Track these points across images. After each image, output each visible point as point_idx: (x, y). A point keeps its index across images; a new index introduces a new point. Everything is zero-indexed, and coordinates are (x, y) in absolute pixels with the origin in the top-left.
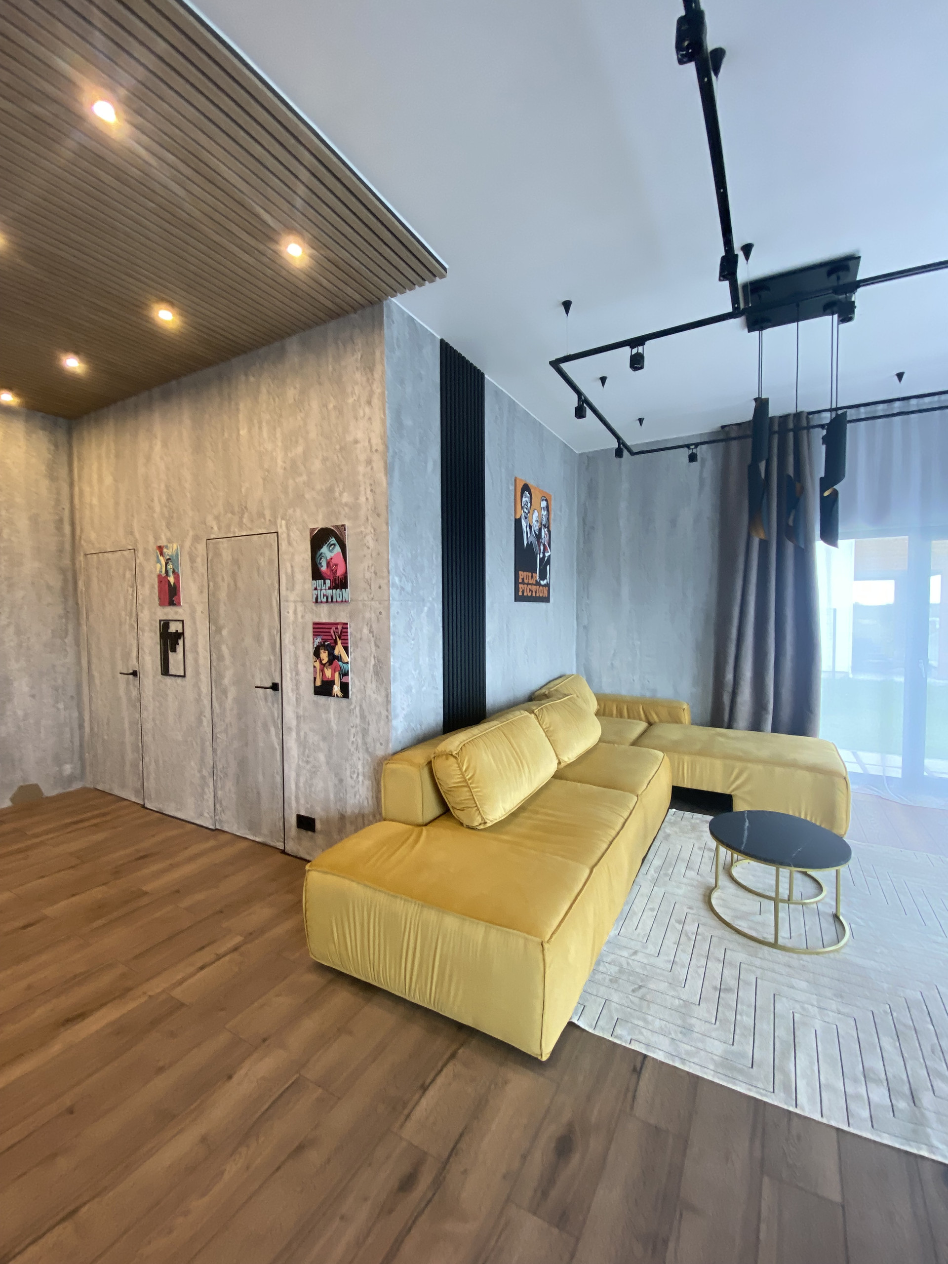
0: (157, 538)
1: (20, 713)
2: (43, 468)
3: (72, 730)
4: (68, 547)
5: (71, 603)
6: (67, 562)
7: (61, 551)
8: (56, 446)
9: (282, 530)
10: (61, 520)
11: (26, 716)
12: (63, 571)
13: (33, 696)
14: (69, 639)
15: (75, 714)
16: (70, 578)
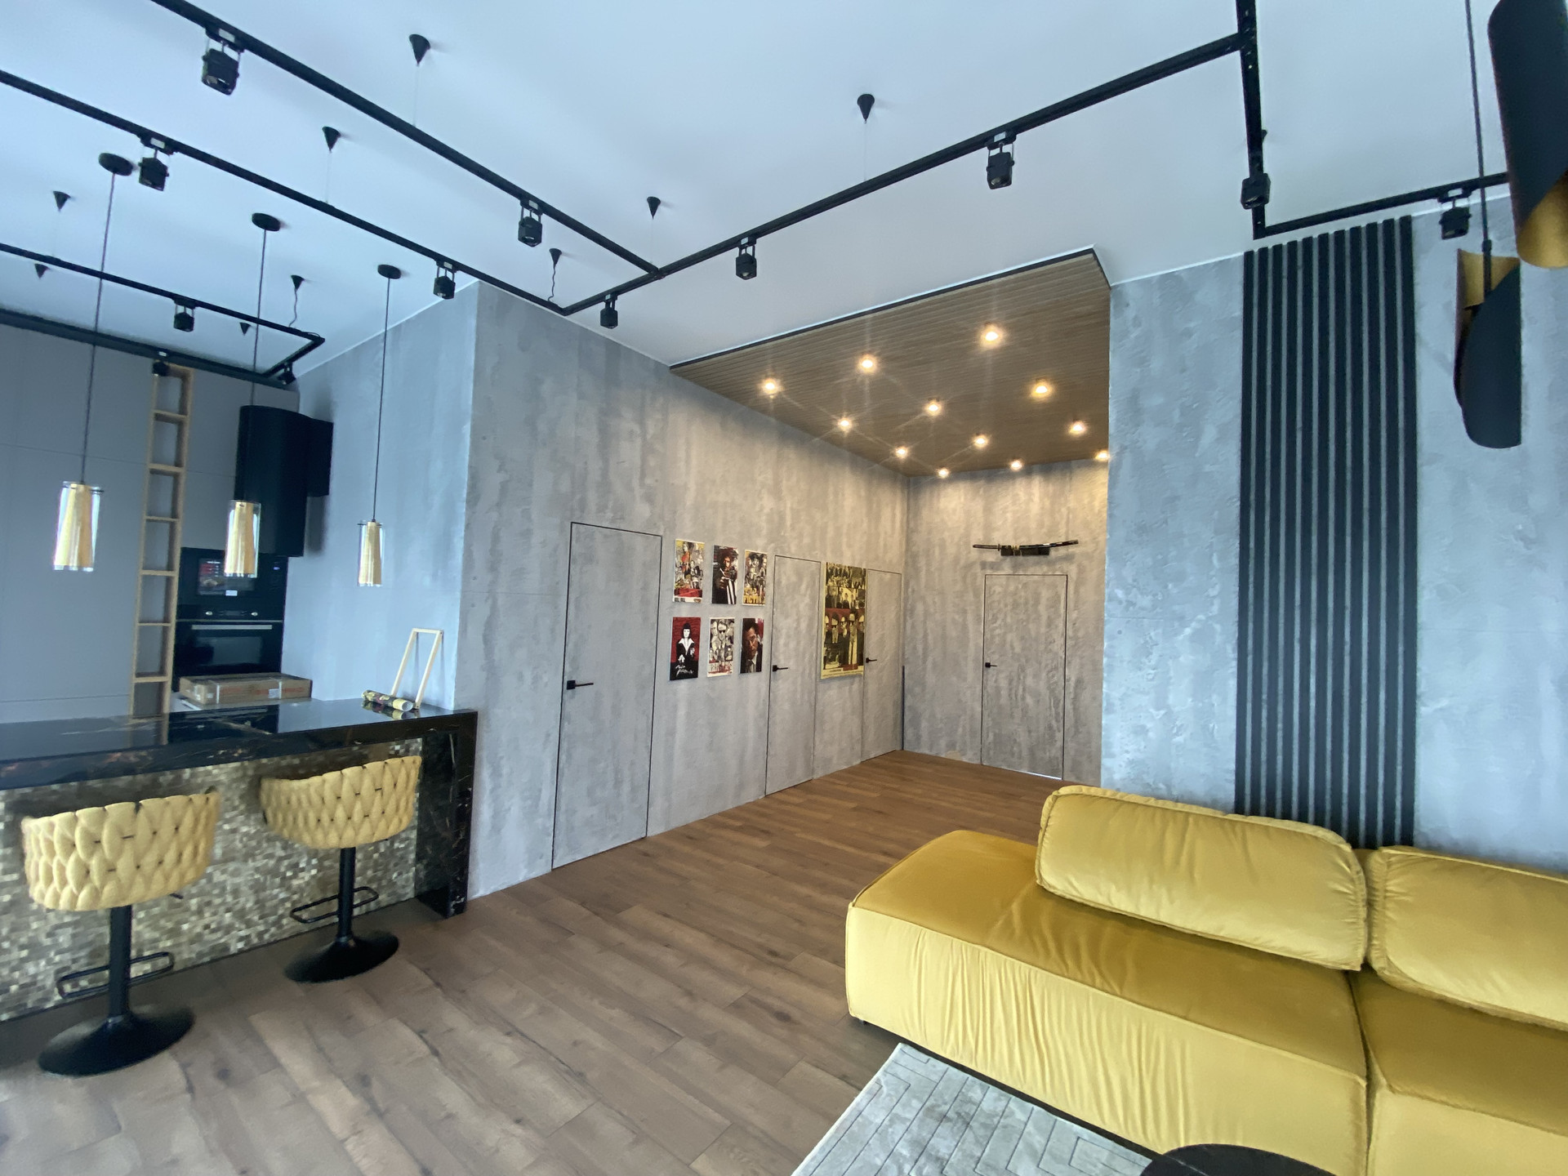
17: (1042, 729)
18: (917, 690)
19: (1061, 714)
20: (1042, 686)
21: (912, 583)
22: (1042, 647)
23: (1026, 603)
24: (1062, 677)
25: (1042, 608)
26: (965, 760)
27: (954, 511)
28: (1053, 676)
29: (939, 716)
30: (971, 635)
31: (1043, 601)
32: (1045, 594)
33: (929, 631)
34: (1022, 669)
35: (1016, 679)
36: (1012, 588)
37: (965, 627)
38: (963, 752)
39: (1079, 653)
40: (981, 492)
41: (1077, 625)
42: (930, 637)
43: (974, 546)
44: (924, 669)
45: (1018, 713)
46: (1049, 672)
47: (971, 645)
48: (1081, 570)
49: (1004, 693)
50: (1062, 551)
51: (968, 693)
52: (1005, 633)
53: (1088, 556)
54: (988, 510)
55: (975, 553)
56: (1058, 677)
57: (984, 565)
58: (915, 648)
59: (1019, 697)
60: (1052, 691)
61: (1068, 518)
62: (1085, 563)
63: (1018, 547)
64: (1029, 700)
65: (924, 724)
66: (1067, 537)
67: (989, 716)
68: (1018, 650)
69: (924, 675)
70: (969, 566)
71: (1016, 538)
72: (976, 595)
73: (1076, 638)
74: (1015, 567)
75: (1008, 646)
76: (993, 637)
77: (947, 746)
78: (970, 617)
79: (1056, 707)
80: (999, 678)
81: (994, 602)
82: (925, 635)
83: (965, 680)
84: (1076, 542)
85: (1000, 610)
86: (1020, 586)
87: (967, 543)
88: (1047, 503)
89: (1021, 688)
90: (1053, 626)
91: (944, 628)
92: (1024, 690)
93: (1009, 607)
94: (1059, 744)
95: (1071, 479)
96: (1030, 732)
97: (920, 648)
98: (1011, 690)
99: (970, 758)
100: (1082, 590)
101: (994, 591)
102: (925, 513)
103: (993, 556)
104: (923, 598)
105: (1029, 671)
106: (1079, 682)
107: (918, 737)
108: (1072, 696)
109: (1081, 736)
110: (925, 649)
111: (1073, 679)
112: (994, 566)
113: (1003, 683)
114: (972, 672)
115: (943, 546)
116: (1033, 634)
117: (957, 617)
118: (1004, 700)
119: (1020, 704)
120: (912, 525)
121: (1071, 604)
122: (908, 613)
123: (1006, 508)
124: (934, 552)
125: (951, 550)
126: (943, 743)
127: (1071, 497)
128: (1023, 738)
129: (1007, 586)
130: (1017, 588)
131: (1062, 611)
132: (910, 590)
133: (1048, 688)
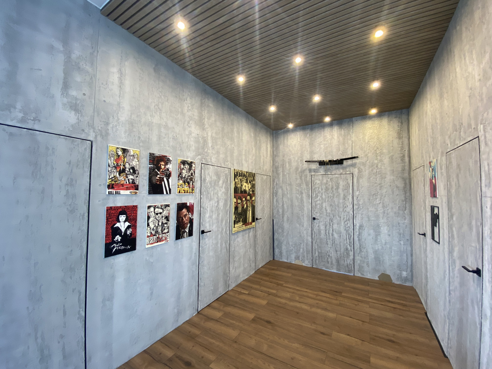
0: (430, 157)
1: (384, 242)
2: (395, 135)
3: (407, 255)
4: (407, 168)
5: (408, 194)
6: (406, 175)
7: (403, 170)
9: (481, 134)
10: (404, 156)
11: (386, 243)
12: (404, 179)
13: (389, 235)
14: (407, 212)
15: (409, 248)
16: (407, 181)
17: (342, 250)
18: (280, 231)
19: (352, 243)
20: (342, 229)
21: (276, 180)
22: (341, 210)
23: (332, 188)
24: (352, 224)
25: (340, 191)
26: (304, 265)
27: (295, 145)
28: (347, 224)
29: (291, 243)
30: (305, 204)
31: (341, 187)
32: (342, 183)
33: (284, 203)
34: (331, 220)
35: (328, 225)
36: (325, 181)
37: (302, 200)
38: (303, 261)
39: (360, 212)
40: (308, 135)
41: (359, 198)
42: (285, 206)
43: (306, 162)
44: (283, 221)
45: (330, 242)
46: (345, 221)
47: (305, 208)
48: (360, 171)
49: (323, 232)
50: (350, 162)
51: (305, 232)
52: (322, 203)
53: (364, 164)
54: (311, 144)
55: (306, 165)
56: (350, 224)
57: (310, 170)
58: (278, 211)
59: (330, 234)
60: (347, 231)
61: (352, 146)
62: (362, 167)
63: (328, 161)
64: (336, 236)
65: (284, 247)
66: (352, 155)
67: (315, 243)
68: (329, 211)
69: (283, 224)
70: (303, 171)
71: (326, 157)
72: (307, 185)
73: (359, 205)
74: (326, 171)
75: (324, 209)
76: (316, 205)
77: (295, 258)
78: (304, 195)
79: (349, 239)
80: (320, 225)
81: (316, 188)
82: (283, 205)
83: (303, 226)
84: (357, 157)
85: (319, 192)
86: (329, 180)
87: (302, 160)
88: (341, 139)
89: (331, 229)
90: (347, 199)
91: (292, 201)
92: (333, 230)
93: (324, 190)
94: (352, 257)
95: (353, 126)
96: (336, 251)
97: (281, 211)
98: (326, 230)
99: (307, 263)
100: (361, 181)
101: (316, 183)
102: (281, 147)
103: (315, 166)
104: (281, 187)
105: (335, 221)
106: (361, 227)
107: (281, 253)
108: (358, 233)
109: (363, 253)
110: (283, 211)
111: (358, 225)
112: (315, 171)
113: (322, 228)
114: (306, 222)
115: (290, 163)
116: (336, 203)
117: (298, 196)
118: (323, 236)
119: (331, 237)
120: (275, 153)
121: (355, 188)
122: (274, 194)
123: (321, 142)
124: (286, 165)
125: (294, 164)
126: (293, 256)
127: (353, 135)
128: (333, 255)
129: (322, 180)
130: (327, 181)
131: (351, 191)
132: (275, 183)
133: (345, 230)
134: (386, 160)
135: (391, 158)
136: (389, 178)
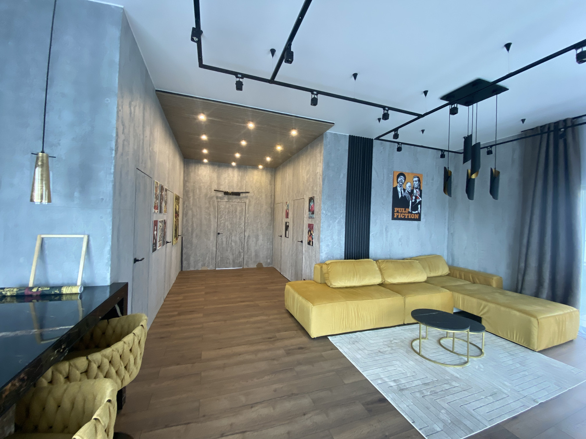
0: (286, 200)
1: (260, 244)
2: (269, 182)
3: (270, 250)
4: (273, 202)
5: (272, 217)
6: (272, 206)
7: (271, 203)
8: (272, 176)
9: (305, 198)
10: (272, 195)
11: (261, 245)
12: (271, 208)
13: (263, 240)
14: (272, 226)
15: (272, 246)
16: (273, 209)
17: (237, 253)
18: (189, 246)
19: (243, 247)
20: (237, 239)
21: (186, 203)
22: (237, 226)
23: (232, 211)
24: (244, 236)
25: (238, 213)
26: (209, 269)
27: (205, 176)
28: (241, 235)
29: (198, 255)
30: (212, 223)
31: (238, 211)
32: (239, 209)
33: (194, 222)
34: (231, 234)
35: (229, 238)
36: (227, 206)
37: (210, 220)
38: (208, 266)
39: (249, 227)
40: (216, 170)
41: (248, 219)
42: (195, 225)
43: (215, 190)
44: (192, 237)
45: (229, 249)
46: (239, 234)
47: (212, 227)
48: (250, 202)
49: (224, 243)
50: (244, 195)
51: (211, 244)
52: (225, 222)
53: (252, 197)
54: (219, 177)
55: (214, 193)
56: (243, 235)
57: (217, 197)
58: (187, 229)
59: (230, 244)
60: (240, 240)
61: (246, 185)
62: (251, 199)
63: (231, 192)
64: (233, 244)
65: (192, 259)
66: (246, 191)
67: (219, 252)
68: (229, 227)
69: (192, 240)
70: (211, 198)
71: (229, 189)
72: (214, 208)
73: (248, 223)
74: (229, 199)
75: (226, 226)
76: (221, 224)
77: (202, 265)
78: (212, 216)
79: (242, 245)
80: (223, 238)
81: (221, 211)
82: (193, 224)
83: (209, 240)
84: (249, 192)
85: (223, 214)
86: (230, 206)
87: (211, 189)
88: (239, 178)
89: (230, 240)
90: (241, 219)
91: (201, 221)
92: (231, 241)
93: (226, 213)
94: (242, 257)
95: (247, 171)
96: (233, 254)
97: (190, 229)
98: (227, 241)
99: (211, 268)
100: (250, 207)
101: (221, 207)
102: (192, 174)
103: (220, 195)
104: (191, 209)
105: (233, 234)
106: (249, 236)
107: (189, 264)
108: (246, 241)
109: (249, 253)
110: (192, 230)
111: (247, 236)
112: (221, 198)
113: (224, 240)
114: (212, 237)
115: (200, 189)
116: (235, 222)
117: (206, 216)
118: (224, 245)
120: (186, 179)
121: (247, 212)
122: (184, 215)
123: (226, 178)
124: (196, 191)
125: (204, 191)
126: (200, 264)
127: (247, 178)
128: (231, 257)
131: (244, 214)
132: (185, 205)
133: (239, 239)
134: (264, 196)
135: (266, 195)
136: (265, 207)
